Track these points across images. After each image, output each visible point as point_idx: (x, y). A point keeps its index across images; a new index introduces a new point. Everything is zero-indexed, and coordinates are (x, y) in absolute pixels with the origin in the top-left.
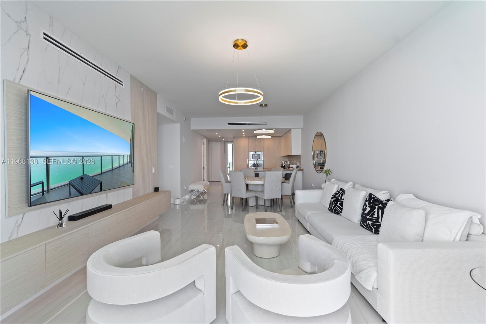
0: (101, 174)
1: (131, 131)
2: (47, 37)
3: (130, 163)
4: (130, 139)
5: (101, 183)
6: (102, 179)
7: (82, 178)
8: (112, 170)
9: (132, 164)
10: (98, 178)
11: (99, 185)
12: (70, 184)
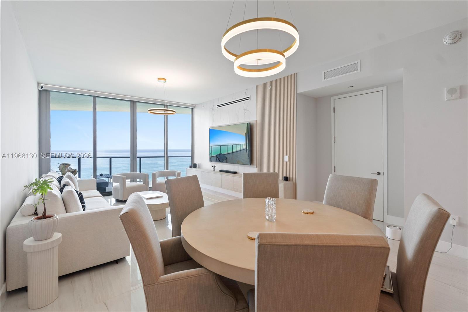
0: (227, 154)
1: (246, 127)
2: (218, 106)
3: (246, 150)
4: (245, 133)
5: (227, 159)
6: (228, 156)
7: (220, 155)
8: (233, 153)
9: (247, 151)
10: (226, 156)
11: (226, 159)
12: (216, 156)
